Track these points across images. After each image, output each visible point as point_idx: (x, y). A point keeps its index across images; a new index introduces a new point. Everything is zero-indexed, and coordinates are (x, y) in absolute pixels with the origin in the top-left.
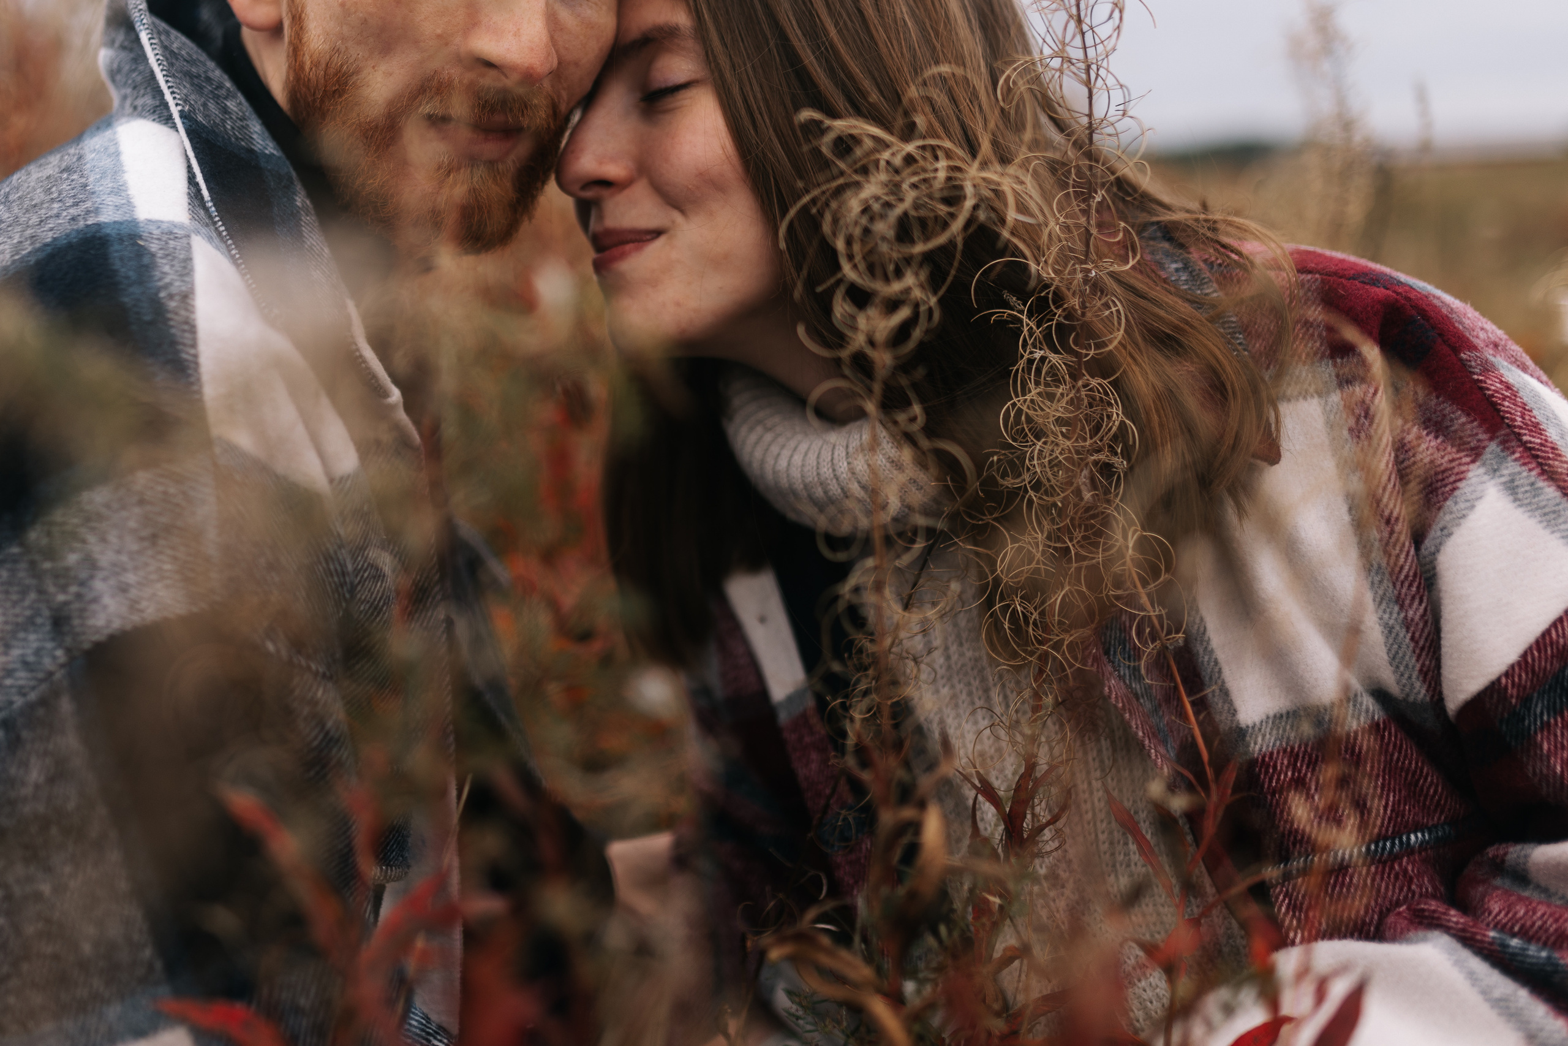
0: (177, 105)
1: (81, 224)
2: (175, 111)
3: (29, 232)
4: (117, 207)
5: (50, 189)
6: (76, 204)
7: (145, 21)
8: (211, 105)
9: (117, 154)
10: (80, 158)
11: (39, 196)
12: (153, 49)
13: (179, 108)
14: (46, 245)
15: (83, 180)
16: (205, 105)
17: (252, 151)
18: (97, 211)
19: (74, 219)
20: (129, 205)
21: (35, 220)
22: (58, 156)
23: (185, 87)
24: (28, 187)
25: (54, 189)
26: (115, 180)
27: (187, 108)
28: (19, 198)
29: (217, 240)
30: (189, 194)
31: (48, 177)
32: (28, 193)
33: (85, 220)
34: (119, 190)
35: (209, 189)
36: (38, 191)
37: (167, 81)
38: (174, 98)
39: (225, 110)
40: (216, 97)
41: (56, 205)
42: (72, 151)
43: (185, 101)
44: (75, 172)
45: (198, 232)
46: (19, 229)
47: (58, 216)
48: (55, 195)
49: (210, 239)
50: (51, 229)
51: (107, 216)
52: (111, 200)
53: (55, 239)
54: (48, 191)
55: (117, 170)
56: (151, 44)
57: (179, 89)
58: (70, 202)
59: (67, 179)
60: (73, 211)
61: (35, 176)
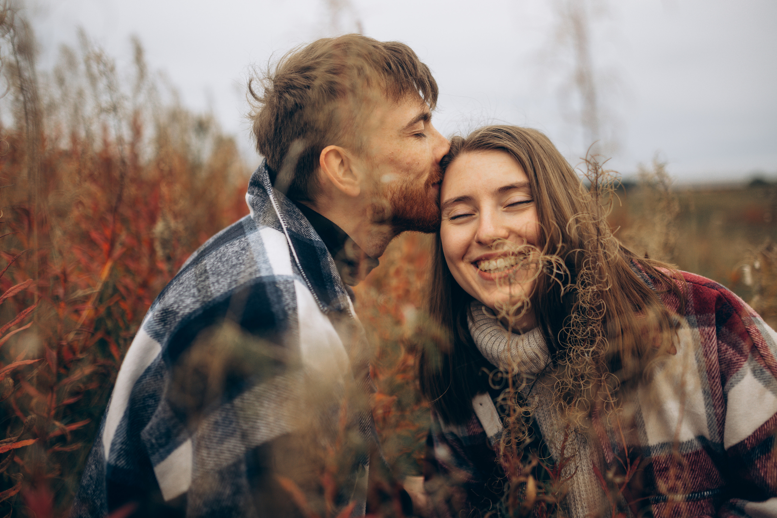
0: (285, 225)
1: (254, 277)
2: (284, 227)
3: (234, 278)
4: (267, 269)
5: (238, 258)
6: (250, 267)
7: (271, 191)
8: (296, 223)
9: (262, 244)
10: (248, 245)
11: (235, 261)
12: (275, 202)
13: (286, 226)
14: (241, 285)
15: (251, 256)
16: (294, 223)
17: (311, 240)
18: (258, 271)
19: (251, 274)
20: (270, 268)
21: (235, 273)
22: (238, 241)
23: (287, 217)
24: (229, 255)
25: (240, 258)
26: (264, 257)
27: (289, 227)
28: (227, 260)
29: (303, 280)
30: (291, 261)
31: (236, 252)
32: (230, 258)
33: (255, 274)
34: (266, 261)
35: (299, 259)
36: (234, 258)
37: (281, 216)
38: (284, 222)
39: (301, 224)
40: (298, 219)
41: (243, 266)
42: (243, 239)
43: (288, 223)
44: (248, 251)
45: (296, 278)
46: (229, 276)
47: (244, 271)
48: (241, 261)
49: (300, 280)
50: (243, 278)
51: (264, 273)
52: (263, 266)
53: (245, 283)
54: (238, 259)
55: (264, 253)
56: (274, 200)
57: (285, 218)
58: (248, 265)
59: (245, 254)
60: (250, 270)
61: (230, 250)
